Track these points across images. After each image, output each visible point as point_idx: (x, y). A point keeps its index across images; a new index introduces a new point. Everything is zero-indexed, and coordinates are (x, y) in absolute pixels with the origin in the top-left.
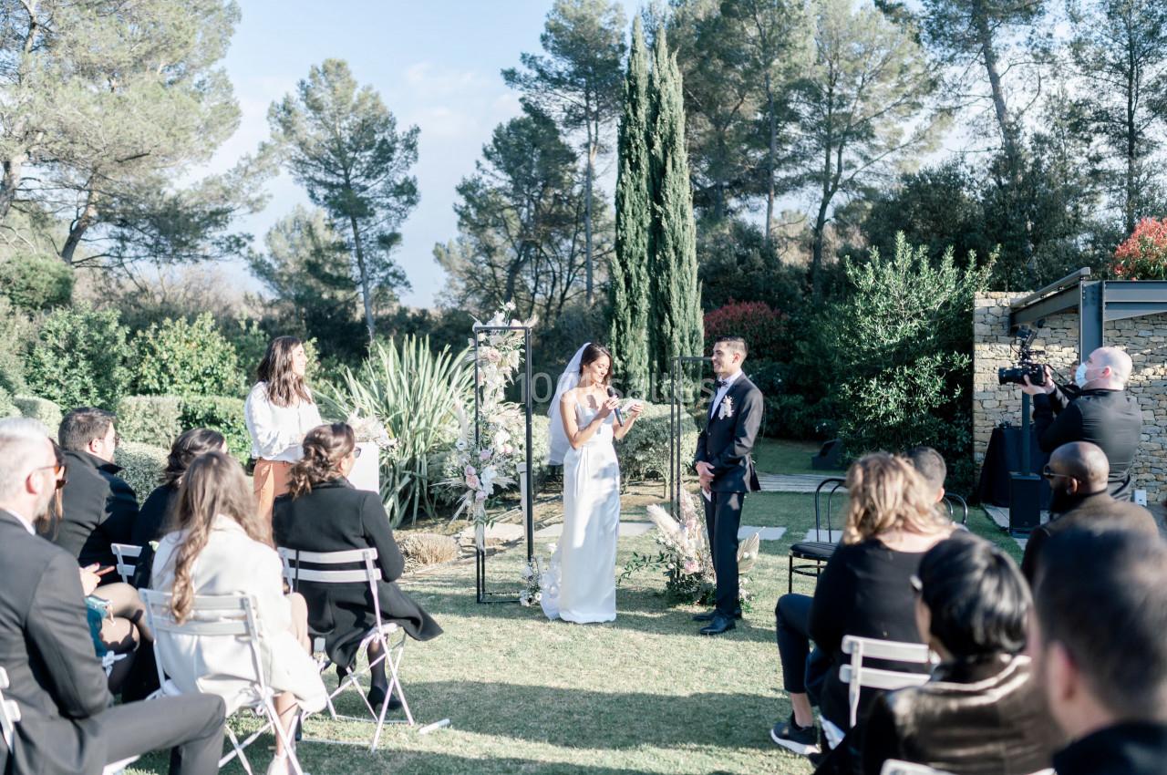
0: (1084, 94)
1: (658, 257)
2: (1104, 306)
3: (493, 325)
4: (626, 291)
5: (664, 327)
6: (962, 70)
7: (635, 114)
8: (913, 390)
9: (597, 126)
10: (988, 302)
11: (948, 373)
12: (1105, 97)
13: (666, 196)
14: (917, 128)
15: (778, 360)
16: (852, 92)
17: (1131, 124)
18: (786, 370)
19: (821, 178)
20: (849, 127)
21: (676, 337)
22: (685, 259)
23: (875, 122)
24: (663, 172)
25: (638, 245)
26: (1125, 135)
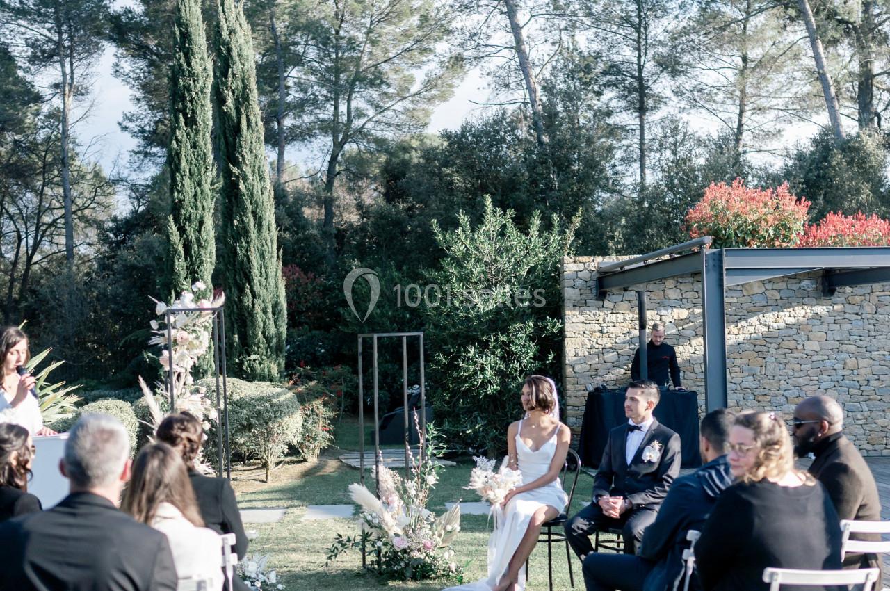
0: (595, 47)
1: (235, 223)
2: (725, 272)
3: (180, 307)
4: (186, 259)
5: (245, 299)
6: (482, 18)
7: (189, 64)
8: (508, 357)
9: (72, 65)
10: (577, 267)
11: (540, 338)
12: (614, 51)
13: (243, 156)
14: (427, 75)
15: (316, 329)
16: (361, 36)
17: (640, 79)
18: (327, 338)
19: (330, 127)
20: (358, 72)
21: (258, 309)
22: (265, 224)
23: (385, 67)
24: (237, 130)
25: (197, 209)
26: (635, 90)
